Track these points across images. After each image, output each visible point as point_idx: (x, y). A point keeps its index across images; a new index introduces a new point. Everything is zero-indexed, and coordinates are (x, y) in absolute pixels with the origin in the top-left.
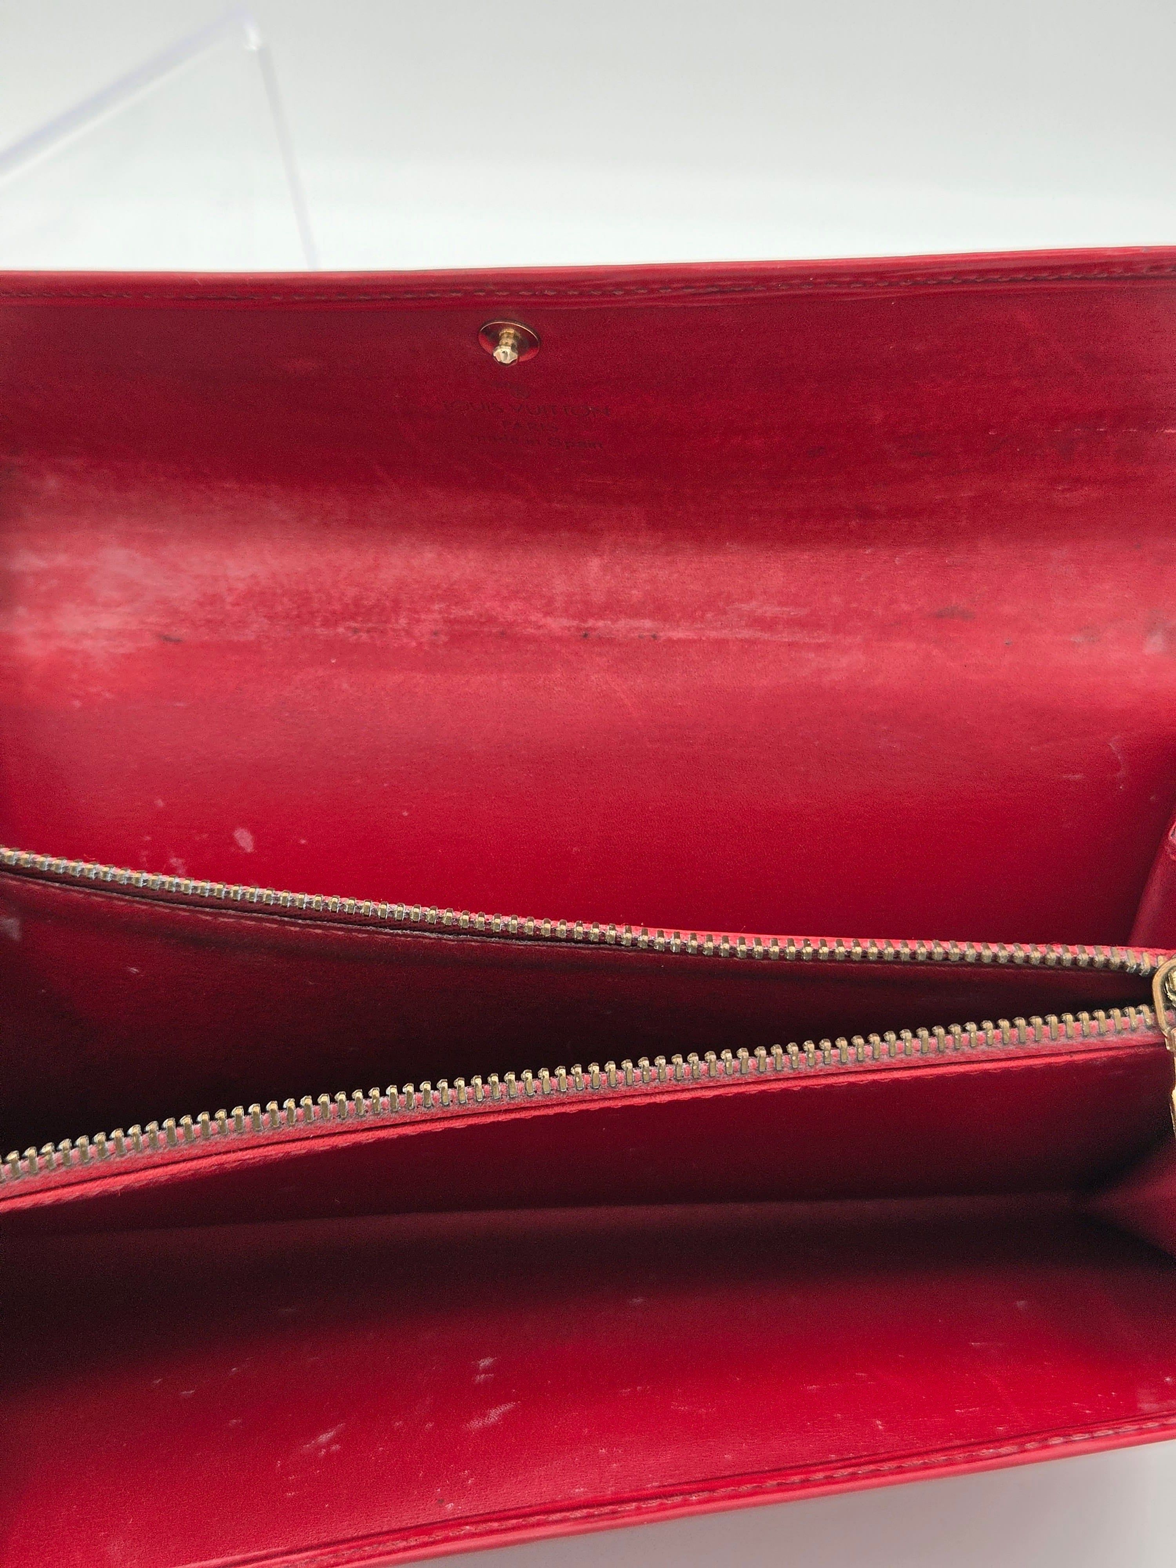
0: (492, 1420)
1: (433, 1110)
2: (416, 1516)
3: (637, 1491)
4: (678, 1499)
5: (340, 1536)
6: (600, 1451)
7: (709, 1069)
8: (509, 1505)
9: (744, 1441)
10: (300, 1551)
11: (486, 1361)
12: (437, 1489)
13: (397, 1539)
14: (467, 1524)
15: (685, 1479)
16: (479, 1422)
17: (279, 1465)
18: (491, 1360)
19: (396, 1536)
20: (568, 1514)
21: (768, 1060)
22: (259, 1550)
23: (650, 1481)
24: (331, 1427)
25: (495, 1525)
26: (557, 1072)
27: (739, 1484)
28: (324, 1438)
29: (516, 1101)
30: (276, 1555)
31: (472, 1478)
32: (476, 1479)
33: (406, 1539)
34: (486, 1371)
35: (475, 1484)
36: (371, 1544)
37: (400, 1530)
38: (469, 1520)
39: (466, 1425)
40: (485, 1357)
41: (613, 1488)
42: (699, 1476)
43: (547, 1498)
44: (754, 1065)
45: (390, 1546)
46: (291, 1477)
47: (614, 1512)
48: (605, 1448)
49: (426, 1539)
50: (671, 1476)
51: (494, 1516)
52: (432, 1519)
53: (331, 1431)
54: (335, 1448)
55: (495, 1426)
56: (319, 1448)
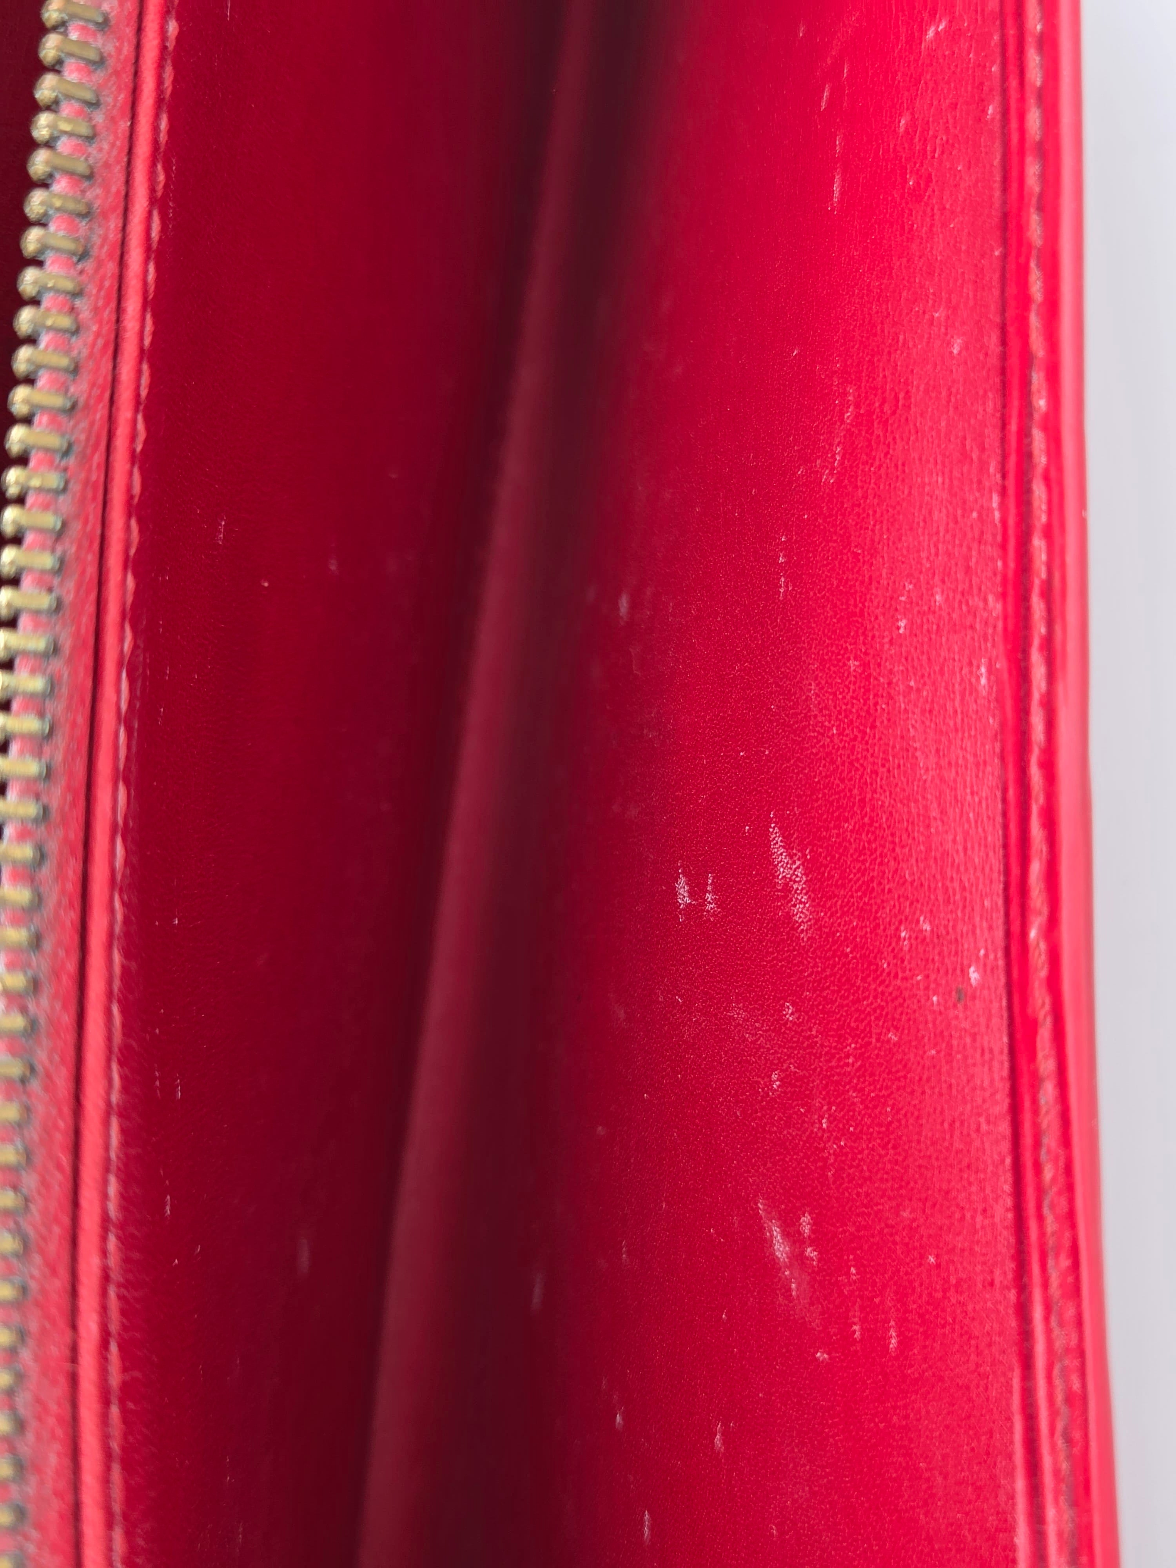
0: (799, 872)
1: (53, 846)
2: (987, 1056)
3: (1004, 547)
4: (1038, 439)
5: (1006, 1238)
6: (901, 631)
7: (70, 174)
8: (995, 837)
9: (927, 316)
10: (1025, 1335)
11: (682, 891)
12: (932, 1004)
13: (1035, 1101)
14: (1024, 934)
15: (992, 436)
16: (801, 902)
17: (826, 1356)
18: (682, 880)
19: (1027, 1104)
20: (1036, 696)
21: (74, 36)
22: (1011, 1429)
23: (985, 513)
24: (762, 1229)
25: (1036, 868)
26: (9, 529)
27: (1025, 300)
28: (781, 1249)
29: (67, 644)
30: (1028, 1394)
31: (918, 921)
32: (922, 911)
33: (1035, 1083)
34: (697, 891)
35: (932, 916)
36: (1038, 1168)
37: (1015, 1094)
38: (1016, 927)
39: (802, 931)
40: (674, 894)
41: (991, 598)
42: (992, 403)
43: (990, 748)
44: (79, 70)
45: (1049, 1119)
46: (855, 1332)
47: (1047, 593)
48: (897, 620)
49: (1045, 1033)
50: (983, 466)
51: (1015, 871)
52: (1000, 1023)
53: (771, 1231)
54: (806, 1223)
55: (810, 867)
56: (799, 1258)
